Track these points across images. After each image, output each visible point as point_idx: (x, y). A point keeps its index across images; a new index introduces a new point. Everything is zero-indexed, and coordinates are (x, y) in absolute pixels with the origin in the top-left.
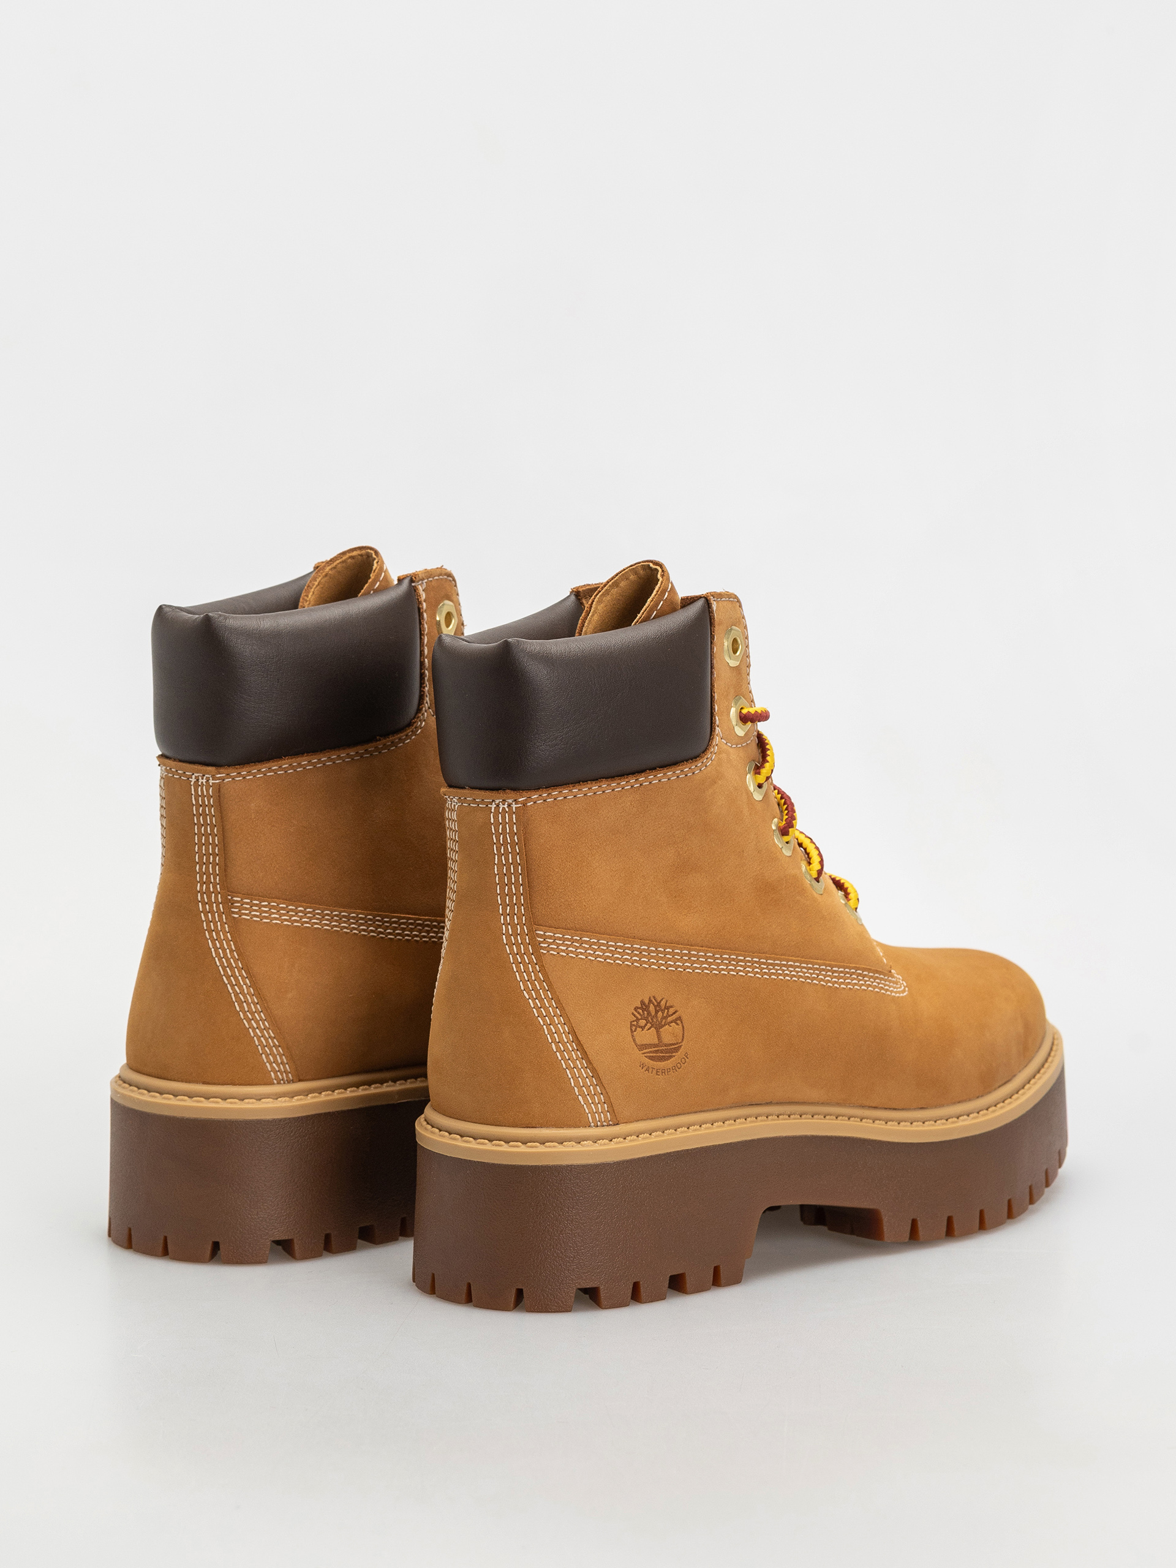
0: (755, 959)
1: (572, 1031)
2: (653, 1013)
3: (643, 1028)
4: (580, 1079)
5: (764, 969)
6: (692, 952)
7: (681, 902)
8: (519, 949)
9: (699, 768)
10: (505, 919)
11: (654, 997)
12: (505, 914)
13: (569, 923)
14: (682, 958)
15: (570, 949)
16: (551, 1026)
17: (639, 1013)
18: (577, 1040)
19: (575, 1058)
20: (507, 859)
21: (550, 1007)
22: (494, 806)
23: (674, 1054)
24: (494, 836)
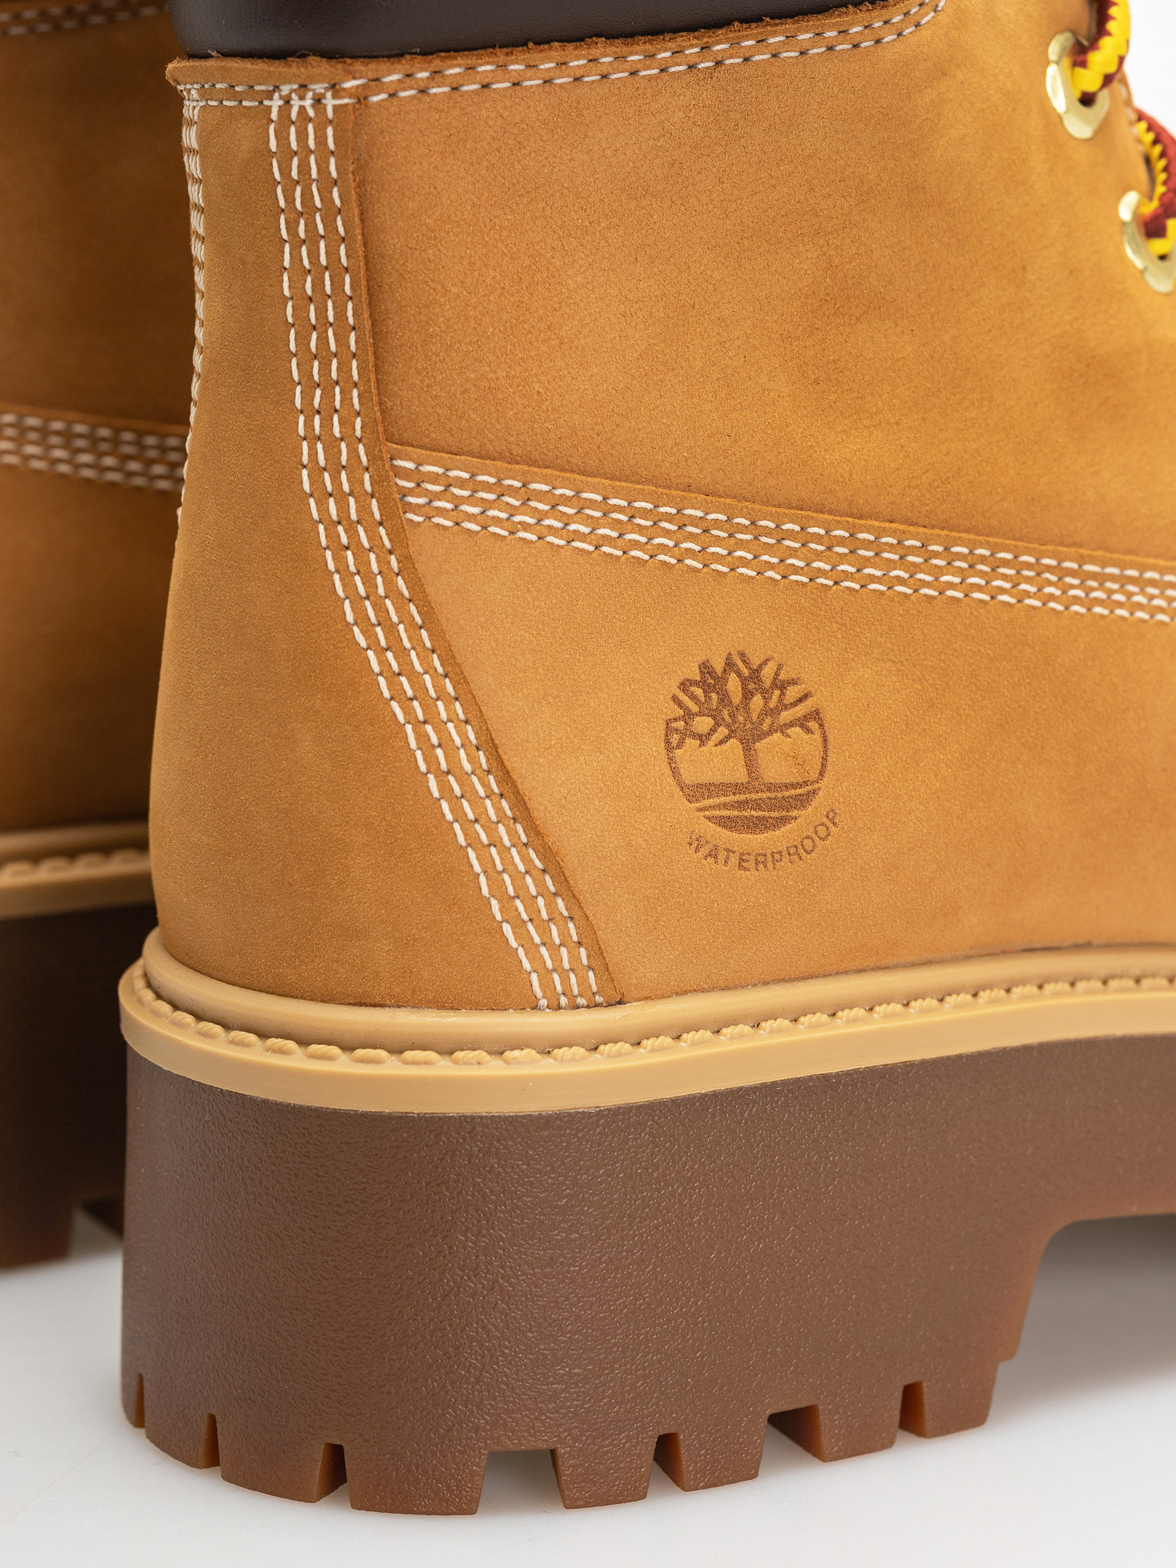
0: (1046, 561)
1: (489, 744)
2: (736, 697)
3: (703, 739)
4: (506, 877)
5: (1072, 587)
6: (861, 536)
7: (833, 397)
8: (343, 508)
9: (894, 29)
10: (309, 425)
11: (742, 655)
12: (309, 411)
13: (491, 441)
14: (829, 548)
15: (492, 513)
16: (428, 728)
17: (693, 697)
18: (500, 768)
19: (494, 818)
20: (314, 255)
21: (426, 672)
22: (276, 103)
23: (795, 813)
24: (279, 190)
